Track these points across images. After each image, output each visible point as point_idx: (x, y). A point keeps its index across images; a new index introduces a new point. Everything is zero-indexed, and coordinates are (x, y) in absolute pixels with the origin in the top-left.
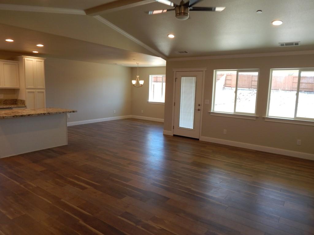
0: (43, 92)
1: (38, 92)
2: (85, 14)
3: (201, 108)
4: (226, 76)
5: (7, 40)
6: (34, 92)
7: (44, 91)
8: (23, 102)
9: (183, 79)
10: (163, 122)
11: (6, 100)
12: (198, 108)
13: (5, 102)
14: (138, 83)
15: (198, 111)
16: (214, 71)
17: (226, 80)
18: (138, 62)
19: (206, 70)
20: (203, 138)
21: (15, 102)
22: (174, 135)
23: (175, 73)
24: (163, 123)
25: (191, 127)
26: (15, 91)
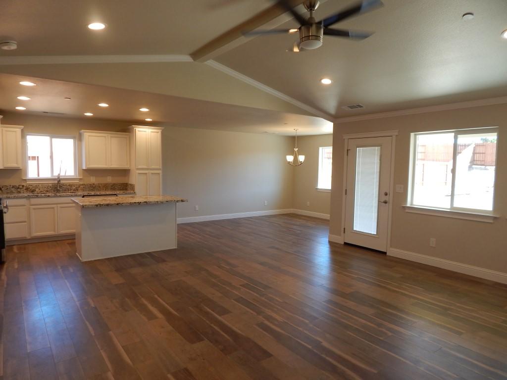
0: (159, 174)
1: (152, 174)
2: (193, 61)
3: (390, 198)
4: (475, 148)
5: (100, 105)
6: (146, 174)
7: (160, 172)
8: (132, 187)
9: (360, 151)
10: (329, 219)
11: (114, 184)
12: (385, 198)
13: (113, 187)
14: (296, 159)
15: (384, 204)
16: (412, 135)
17: (474, 153)
18: (296, 128)
19: (397, 134)
20: (393, 252)
21: (126, 187)
22: (346, 244)
23: (346, 141)
24: (328, 221)
25: (373, 231)
26: (125, 172)
